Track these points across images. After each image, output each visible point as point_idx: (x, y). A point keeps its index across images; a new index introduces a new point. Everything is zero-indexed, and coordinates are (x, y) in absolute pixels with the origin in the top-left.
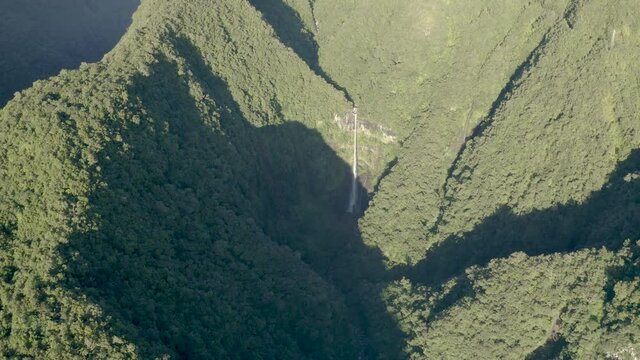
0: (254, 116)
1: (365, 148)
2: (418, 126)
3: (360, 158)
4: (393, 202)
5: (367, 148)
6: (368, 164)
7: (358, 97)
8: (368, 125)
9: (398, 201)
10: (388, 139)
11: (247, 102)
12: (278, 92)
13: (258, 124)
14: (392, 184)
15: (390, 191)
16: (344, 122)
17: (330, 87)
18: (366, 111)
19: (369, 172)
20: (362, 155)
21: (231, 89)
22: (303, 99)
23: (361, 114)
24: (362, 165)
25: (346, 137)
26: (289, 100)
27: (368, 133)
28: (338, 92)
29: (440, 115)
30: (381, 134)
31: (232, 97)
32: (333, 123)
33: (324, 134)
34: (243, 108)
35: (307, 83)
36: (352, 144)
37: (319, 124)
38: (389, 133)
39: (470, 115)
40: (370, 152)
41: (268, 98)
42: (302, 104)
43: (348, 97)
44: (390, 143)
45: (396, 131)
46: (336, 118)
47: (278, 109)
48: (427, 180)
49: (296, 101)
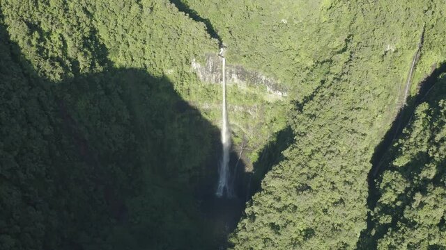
0: (46, 66)
1: (238, 109)
2: (330, 78)
3: (232, 122)
4: (290, 217)
5: (241, 109)
6: (244, 130)
7: (227, 31)
8: (243, 75)
9: (299, 215)
10: (273, 96)
11: (34, 42)
12: (99, 25)
13: (56, 78)
14: (287, 183)
15: (283, 195)
16: (207, 69)
17: (184, 18)
18: (238, 52)
19: (245, 141)
20: (236, 119)
21: (7, 21)
22: (140, 37)
23: (232, 58)
24: (235, 130)
25: (209, 93)
26: (119, 39)
27: (243, 87)
28: (195, 23)
29: (370, 58)
30: (263, 90)
31: (7, 36)
32: (190, 71)
33: (177, 87)
34: (29, 53)
35: (146, 11)
36: (219, 102)
37: (170, 73)
38: (276, 88)
39: (419, 58)
40: (246, 114)
41: (78, 35)
42: (139, 44)
43: (212, 32)
44: (277, 103)
45: (288, 85)
46: (195, 65)
47: (100, 53)
48: (349, 178)
49: (130, 40)
